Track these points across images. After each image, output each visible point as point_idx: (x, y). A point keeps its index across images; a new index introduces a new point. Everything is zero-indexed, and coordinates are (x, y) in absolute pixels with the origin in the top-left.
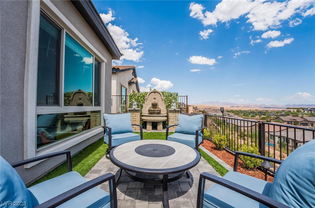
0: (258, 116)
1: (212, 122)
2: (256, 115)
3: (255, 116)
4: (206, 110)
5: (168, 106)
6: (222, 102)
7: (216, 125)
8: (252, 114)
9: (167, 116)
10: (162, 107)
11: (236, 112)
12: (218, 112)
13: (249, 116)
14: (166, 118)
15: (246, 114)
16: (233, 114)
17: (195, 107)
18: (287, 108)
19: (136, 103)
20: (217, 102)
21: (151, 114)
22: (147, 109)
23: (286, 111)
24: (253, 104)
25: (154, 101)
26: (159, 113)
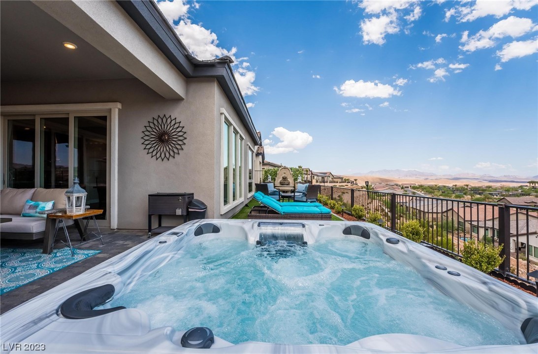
0: (469, 197)
1: (381, 206)
2: (465, 194)
3: (464, 197)
4: (373, 186)
5: (295, 180)
6: (406, 170)
7: (386, 211)
8: (458, 193)
9: (294, 187)
10: (291, 180)
11: (428, 189)
12: (396, 188)
13: (451, 197)
14: (293, 188)
15: (446, 192)
16: (423, 192)
17: (353, 180)
18: (530, 182)
19: (270, 177)
20: (398, 170)
21: (283, 185)
22: (279, 181)
23: (528, 188)
24: (468, 174)
25: (284, 175)
26: (288, 184)
